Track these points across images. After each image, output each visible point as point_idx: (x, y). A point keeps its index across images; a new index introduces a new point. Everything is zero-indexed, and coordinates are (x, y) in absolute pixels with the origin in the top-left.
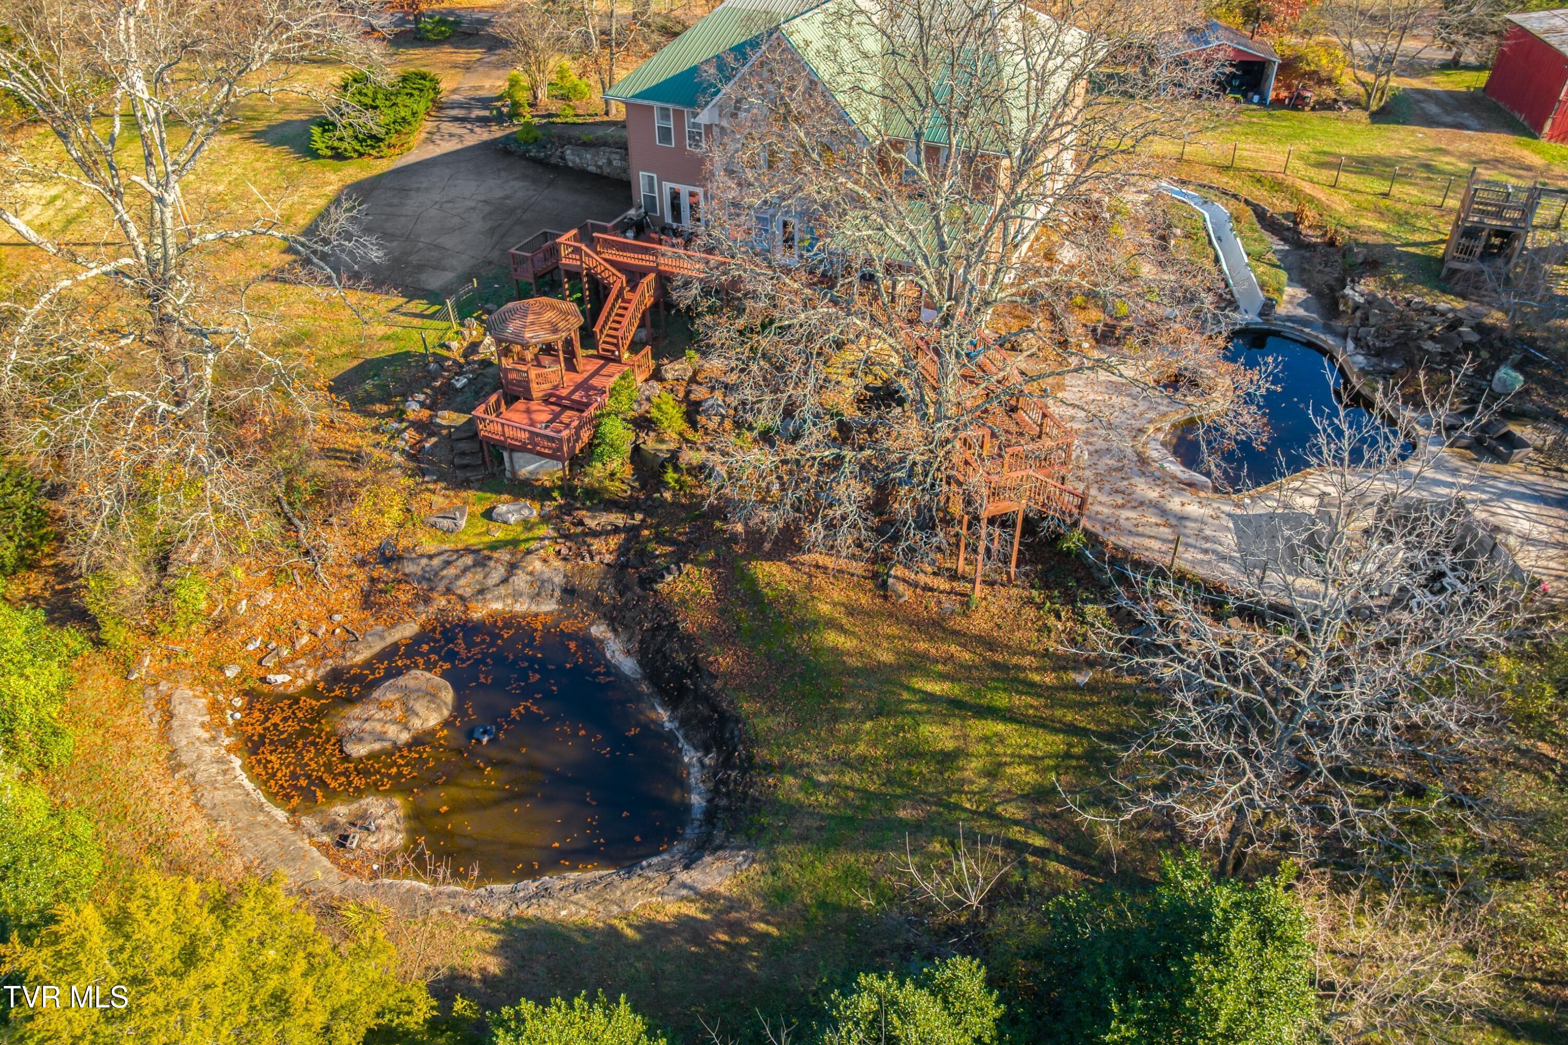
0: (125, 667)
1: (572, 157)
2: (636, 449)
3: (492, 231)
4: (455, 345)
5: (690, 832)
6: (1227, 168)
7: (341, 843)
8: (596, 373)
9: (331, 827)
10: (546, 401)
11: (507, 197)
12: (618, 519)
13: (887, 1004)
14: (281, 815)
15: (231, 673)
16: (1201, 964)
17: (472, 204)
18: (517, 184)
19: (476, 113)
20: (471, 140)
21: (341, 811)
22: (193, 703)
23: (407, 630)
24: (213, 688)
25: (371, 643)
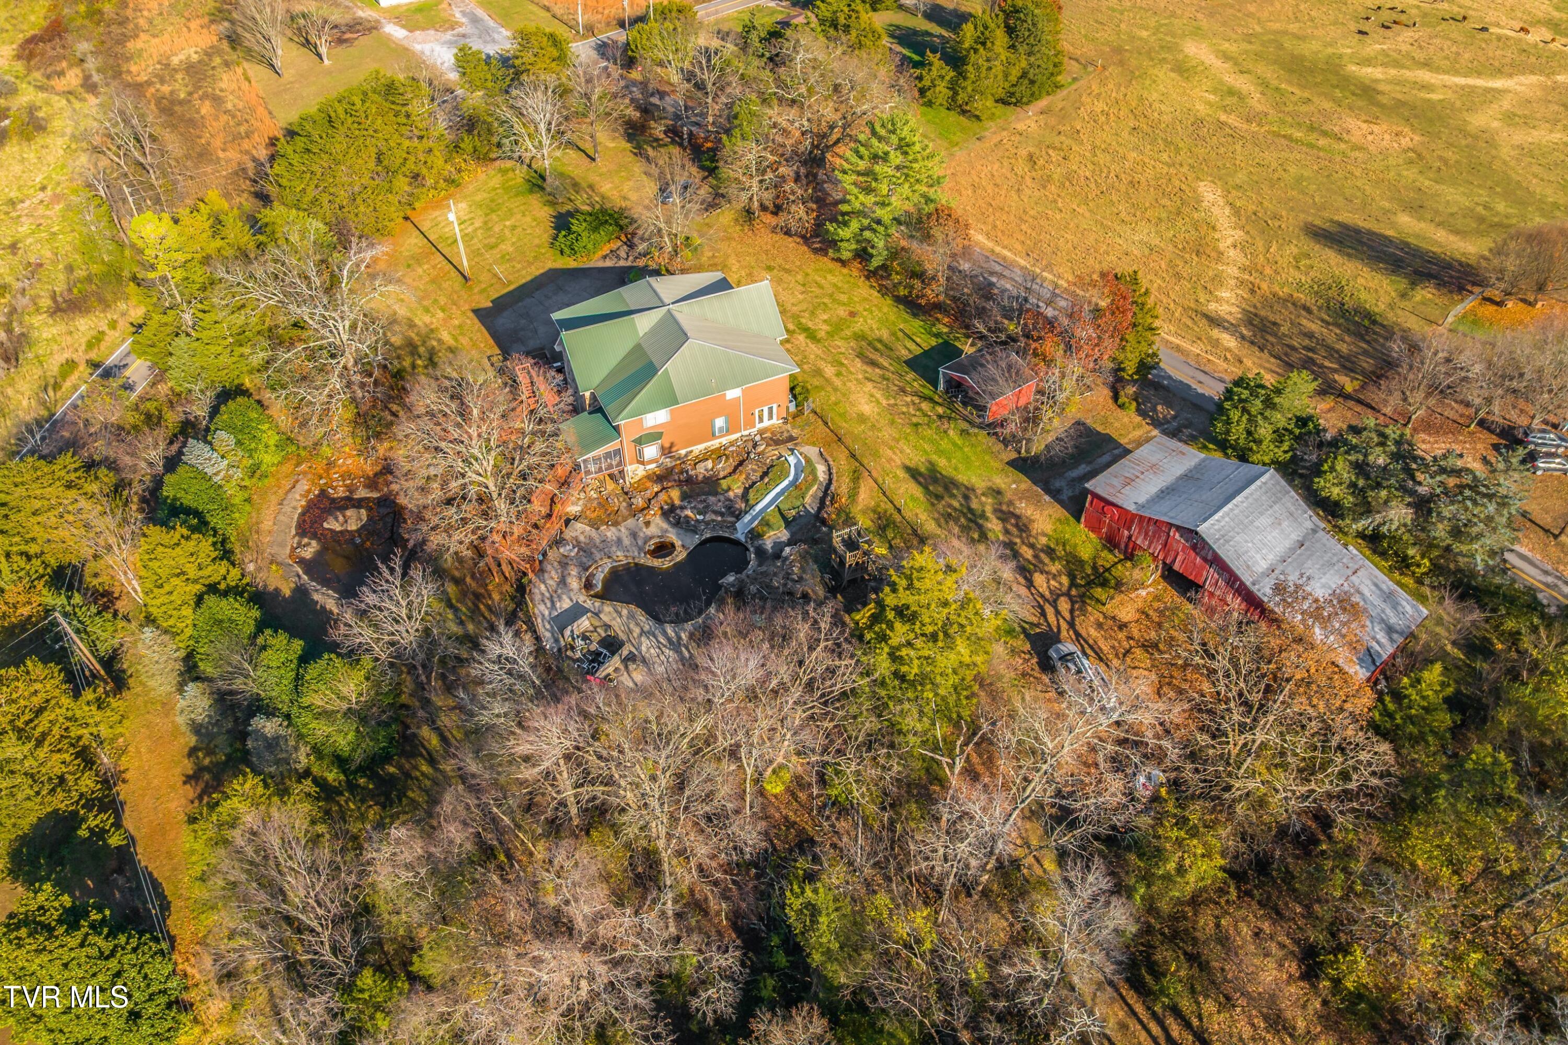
9: (299, 543)
14: (294, 532)
15: (323, 481)
21: (306, 541)
22: (303, 486)
23: (375, 495)
24: (313, 483)
25: (362, 493)
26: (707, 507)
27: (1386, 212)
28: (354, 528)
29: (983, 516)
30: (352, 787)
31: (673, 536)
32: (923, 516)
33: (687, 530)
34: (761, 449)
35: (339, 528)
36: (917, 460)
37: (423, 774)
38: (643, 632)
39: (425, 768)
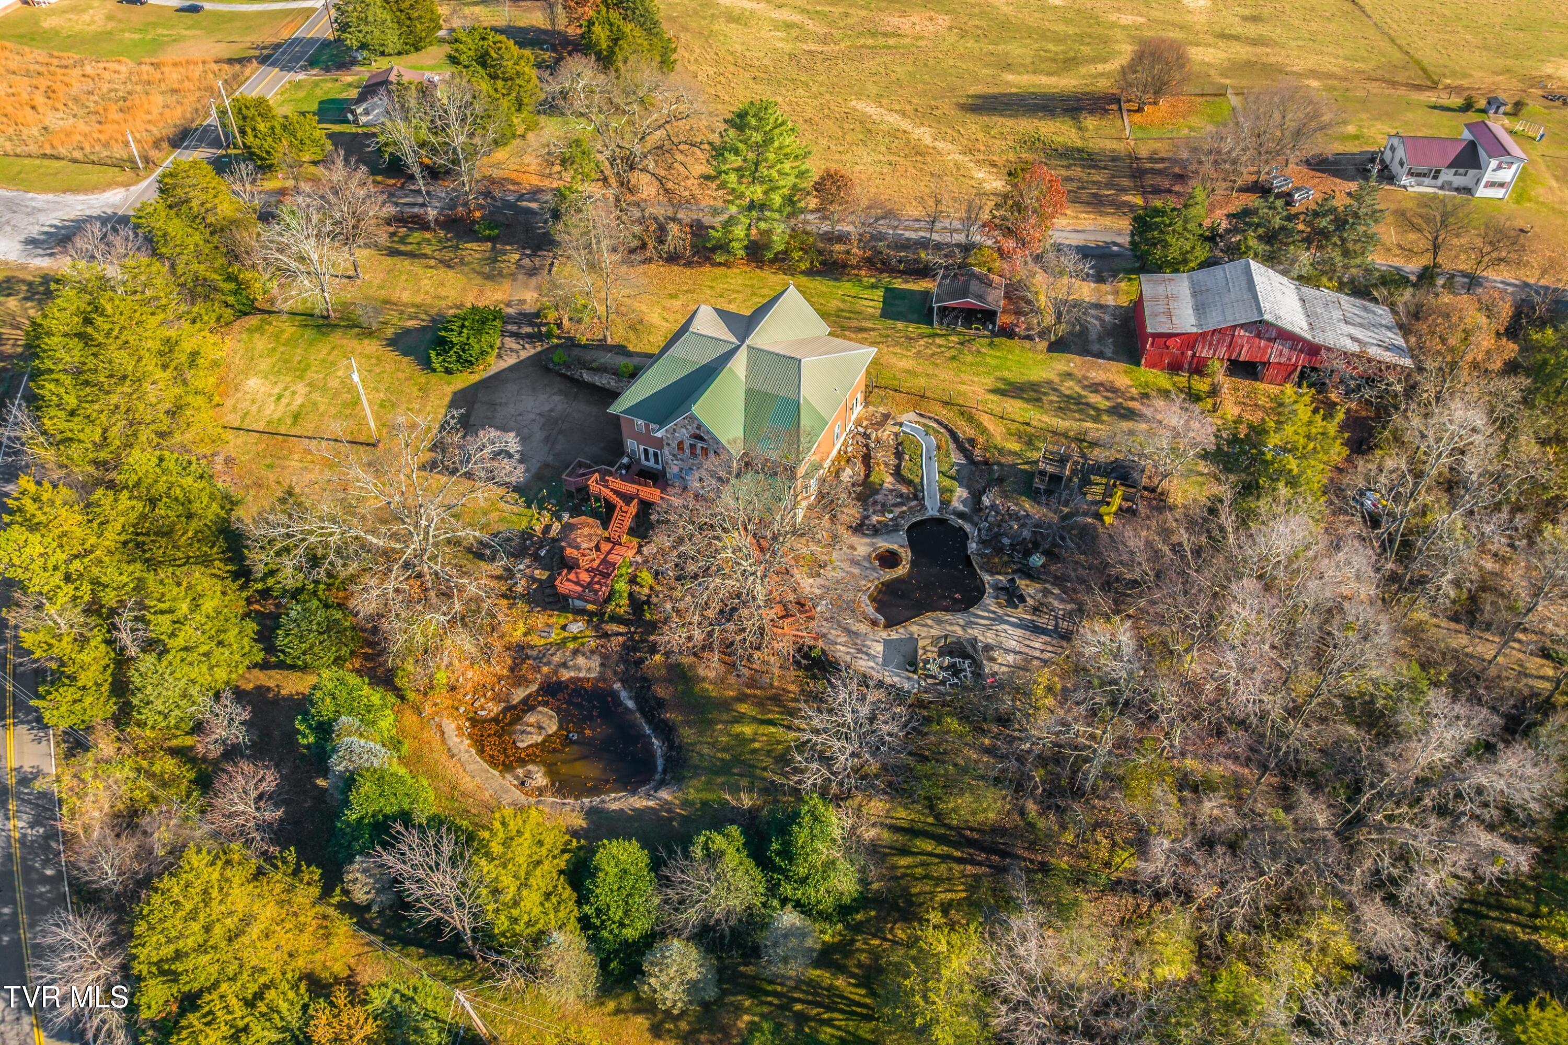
0: (418, 711)
1: (587, 376)
2: (631, 595)
3: (547, 439)
4: (537, 528)
5: (657, 777)
6: (947, 403)
7: (523, 783)
8: (609, 552)
9: (517, 778)
10: (587, 570)
11: (551, 410)
12: (623, 629)
13: (708, 838)
14: (497, 773)
15: (462, 709)
16: (795, 828)
17: (532, 416)
18: (557, 398)
19: (527, 329)
20: (524, 355)
21: (520, 772)
22: (450, 726)
23: (534, 688)
24: (456, 719)
25: (519, 695)
26: (883, 505)
27: (993, 76)
28: (555, 728)
29: (1080, 396)
30: (857, 928)
31: (884, 544)
32: (1046, 419)
33: (888, 533)
34: (873, 436)
35: (540, 739)
36: (990, 382)
37: (908, 867)
38: (963, 627)
39: (904, 861)
